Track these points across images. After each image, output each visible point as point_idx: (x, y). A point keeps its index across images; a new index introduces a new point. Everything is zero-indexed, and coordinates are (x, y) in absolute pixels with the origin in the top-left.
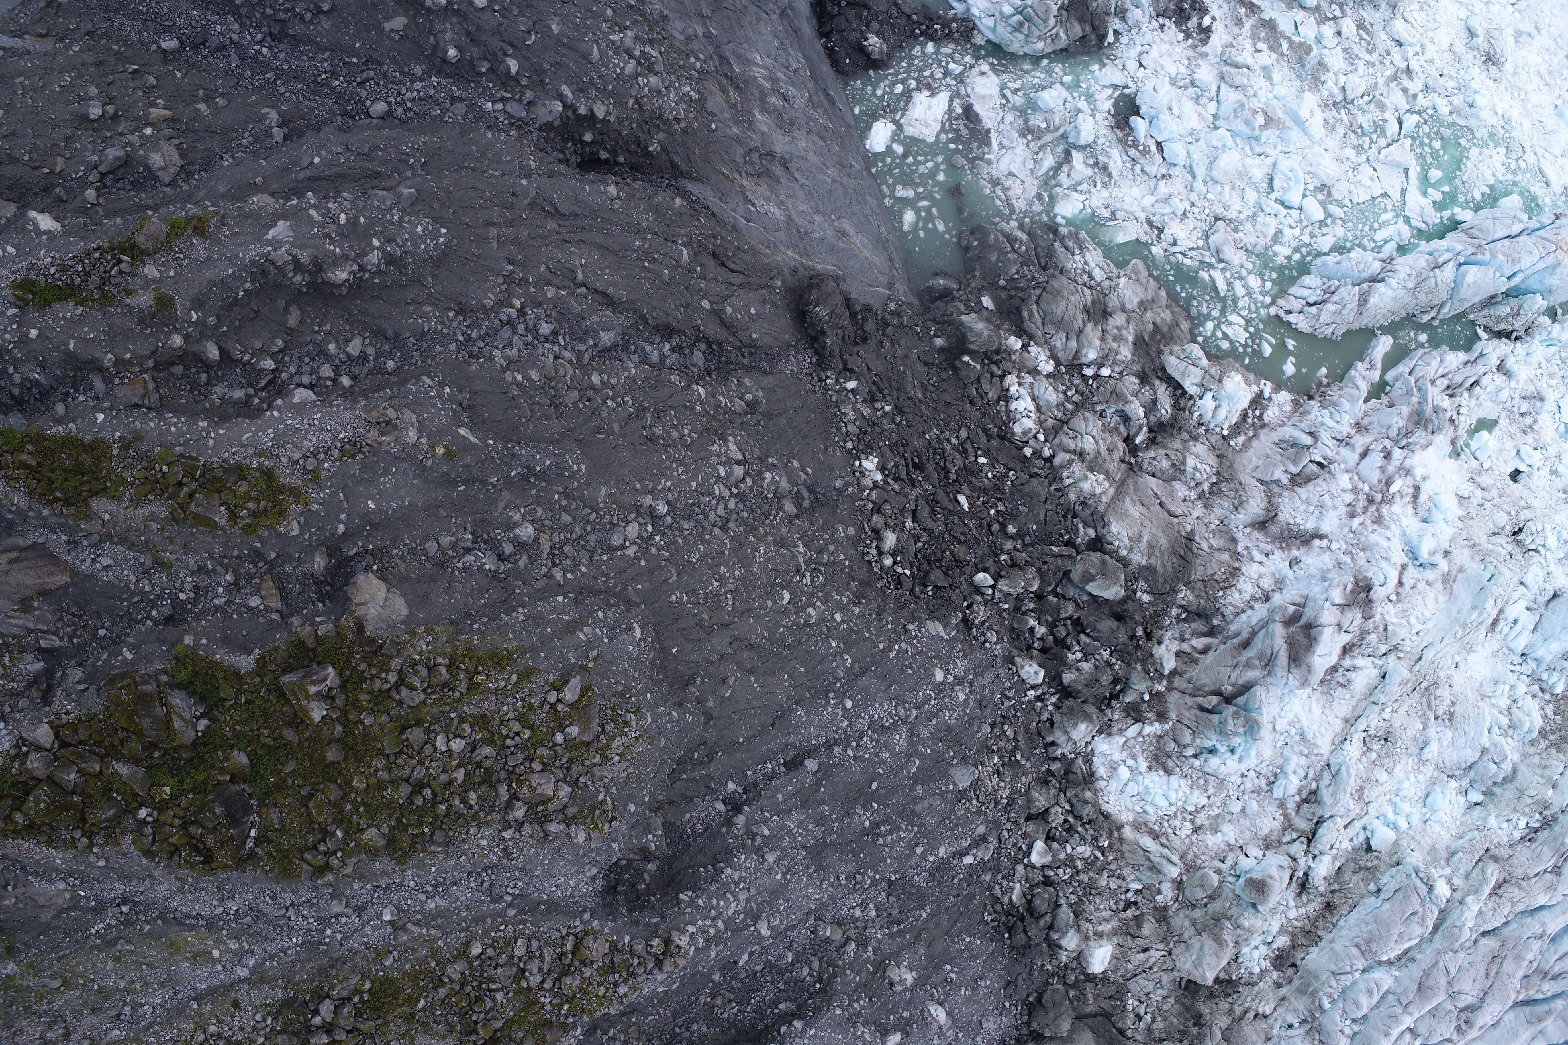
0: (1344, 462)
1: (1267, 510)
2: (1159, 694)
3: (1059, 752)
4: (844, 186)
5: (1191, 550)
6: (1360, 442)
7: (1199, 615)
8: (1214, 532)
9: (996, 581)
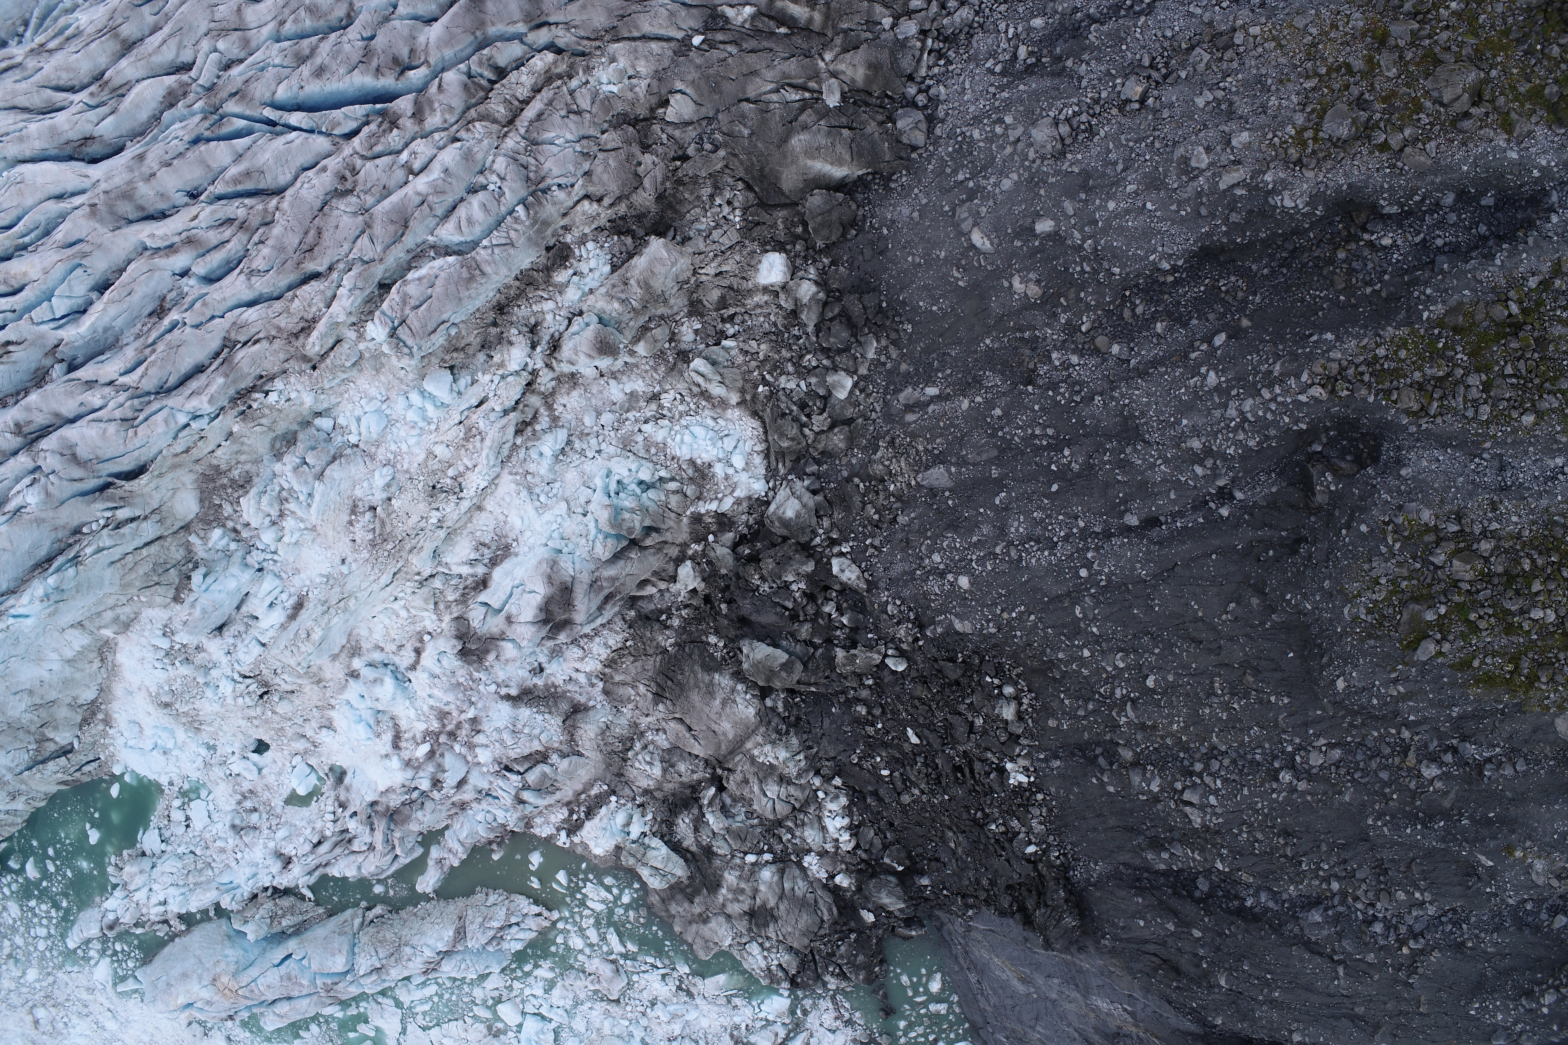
0: (483, 774)
1: (574, 727)
2: (697, 541)
3: (806, 483)
4: (1021, 1022)
5: (658, 685)
6: (467, 795)
7: (647, 618)
8: (629, 700)
9: (883, 661)
